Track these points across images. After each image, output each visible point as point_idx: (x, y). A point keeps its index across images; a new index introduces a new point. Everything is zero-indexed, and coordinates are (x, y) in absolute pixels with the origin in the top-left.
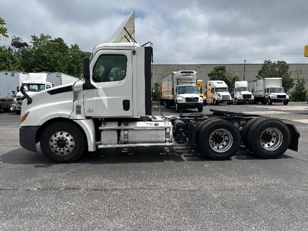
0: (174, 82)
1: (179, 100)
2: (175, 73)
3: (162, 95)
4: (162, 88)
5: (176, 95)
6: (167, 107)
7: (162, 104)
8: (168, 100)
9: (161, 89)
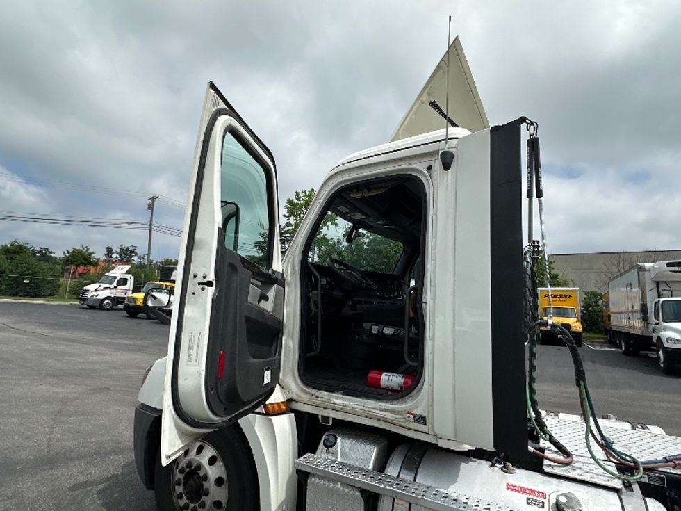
0: (648, 289)
1: (667, 340)
2: (647, 265)
3: (610, 320)
4: (610, 303)
5: (657, 324)
6: (626, 353)
7: (612, 343)
8: (629, 334)
9: (607, 306)
